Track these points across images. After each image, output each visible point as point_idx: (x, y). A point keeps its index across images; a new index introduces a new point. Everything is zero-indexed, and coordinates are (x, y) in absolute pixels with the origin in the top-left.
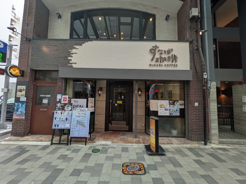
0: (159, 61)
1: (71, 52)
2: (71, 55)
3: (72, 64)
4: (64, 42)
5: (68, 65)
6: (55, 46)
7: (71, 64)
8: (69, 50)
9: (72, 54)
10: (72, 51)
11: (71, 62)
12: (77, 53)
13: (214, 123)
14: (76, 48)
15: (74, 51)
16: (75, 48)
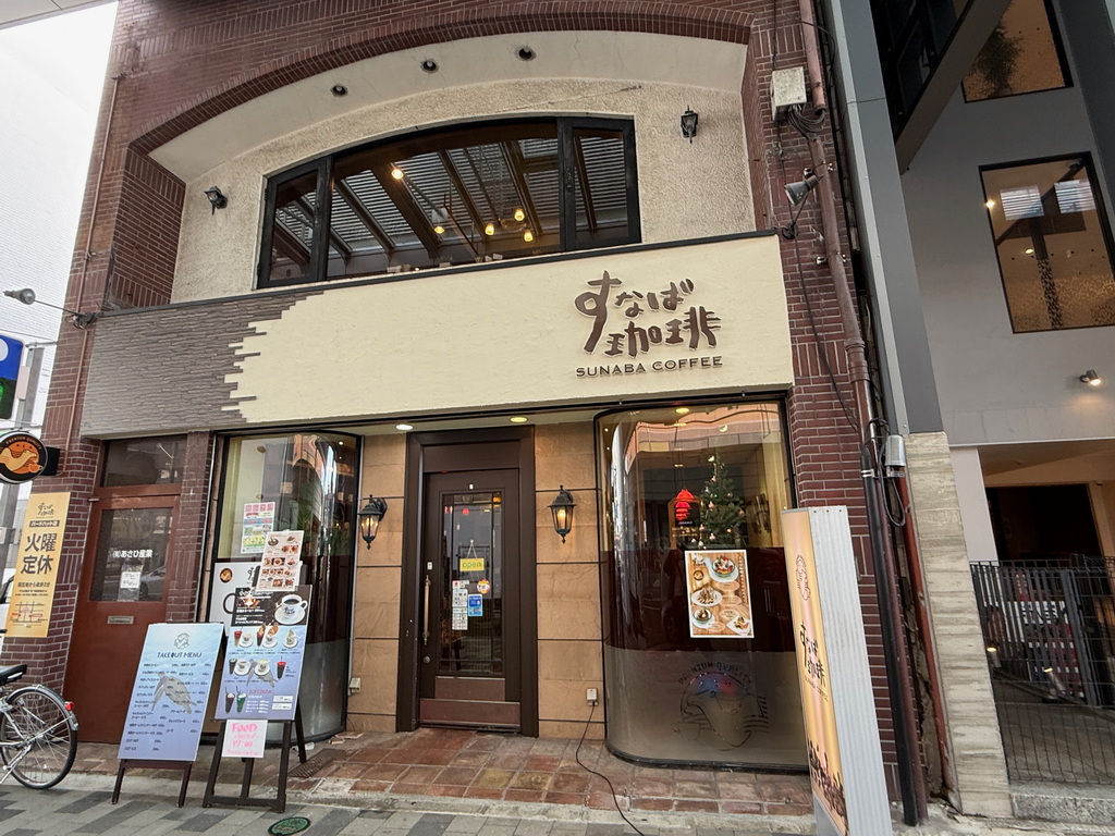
0: (625, 349)
1: (238, 352)
2: (236, 364)
3: (237, 404)
4: (213, 312)
5: (224, 409)
6: (179, 333)
7: (236, 402)
8: (231, 345)
9: (242, 358)
10: (241, 347)
11: (234, 395)
12: (259, 354)
13: (968, 681)
14: (257, 331)
15: (249, 345)
16: (253, 332)
